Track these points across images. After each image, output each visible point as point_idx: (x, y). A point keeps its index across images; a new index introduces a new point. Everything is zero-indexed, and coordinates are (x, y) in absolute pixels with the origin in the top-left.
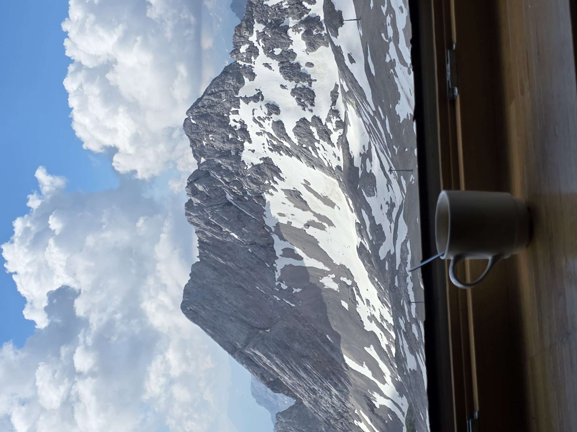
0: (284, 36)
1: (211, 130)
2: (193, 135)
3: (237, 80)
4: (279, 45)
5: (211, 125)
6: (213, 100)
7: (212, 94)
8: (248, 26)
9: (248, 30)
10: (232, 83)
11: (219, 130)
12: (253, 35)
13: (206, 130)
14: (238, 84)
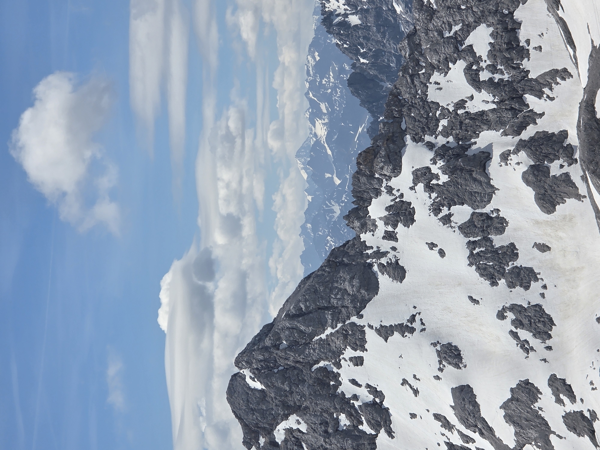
0: (478, 177)
1: (295, 403)
2: (250, 416)
3: (361, 282)
4: (466, 198)
5: (297, 392)
6: (301, 331)
7: (300, 314)
9: (390, 162)
10: (350, 290)
11: (316, 404)
12: (400, 172)
13: (283, 405)
14: (362, 291)
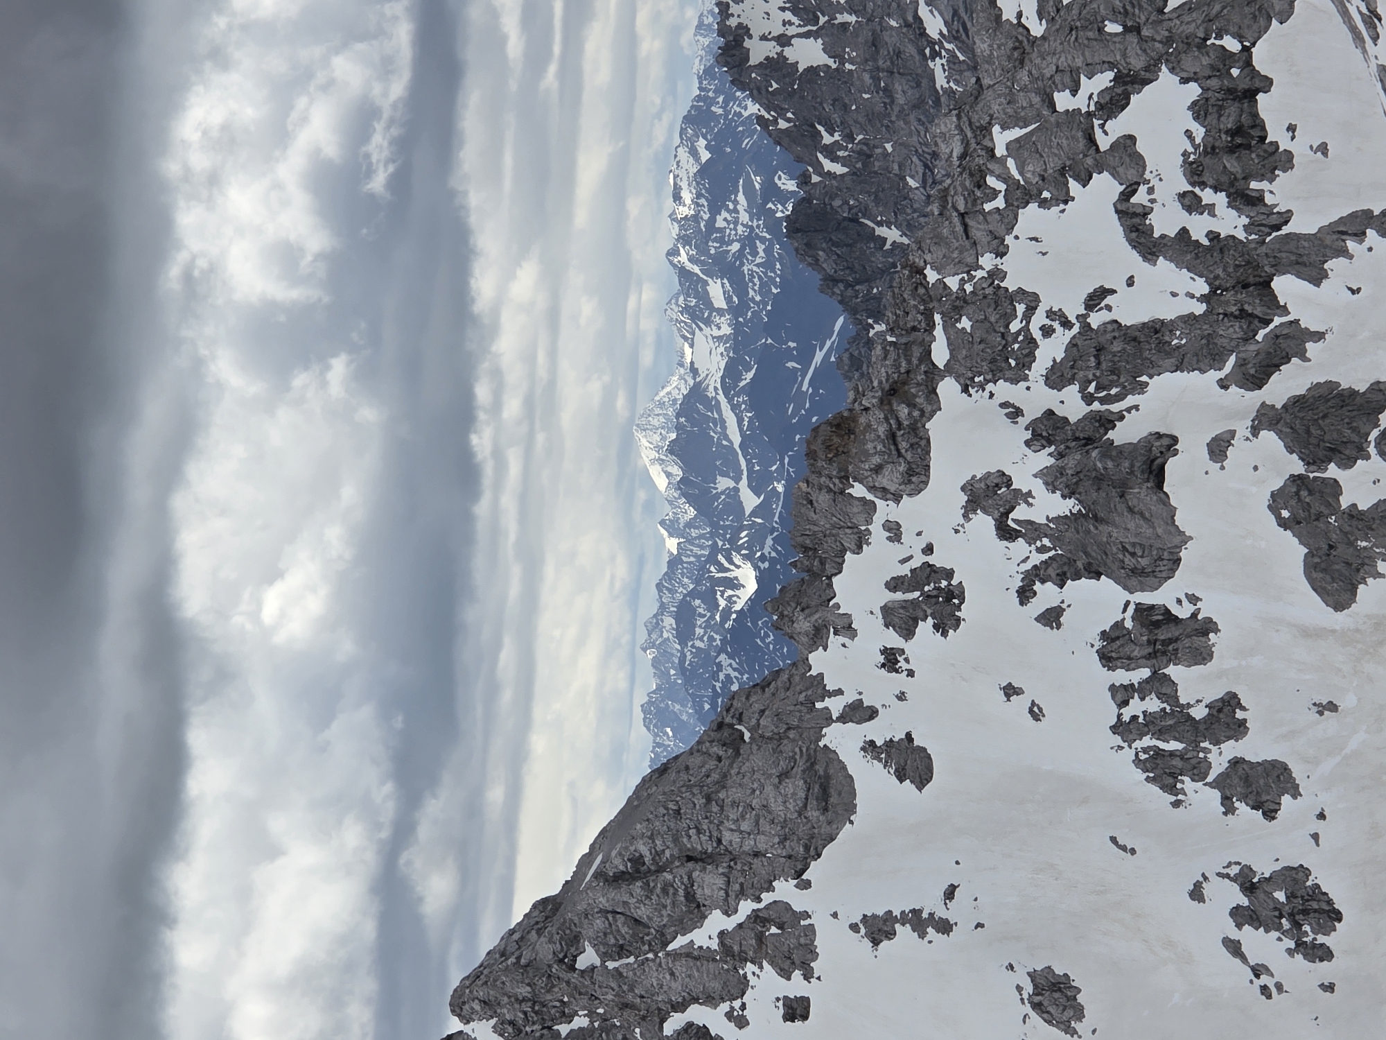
0: (1141, 502)
3: (807, 789)
4: (1108, 560)
6: (638, 920)
7: (637, 871)
8: (899, 424)
10: (777, 807)
12: (926, 483)
14: (813, 814)
